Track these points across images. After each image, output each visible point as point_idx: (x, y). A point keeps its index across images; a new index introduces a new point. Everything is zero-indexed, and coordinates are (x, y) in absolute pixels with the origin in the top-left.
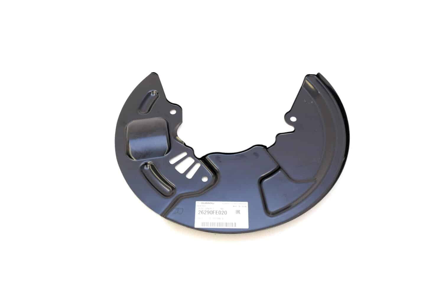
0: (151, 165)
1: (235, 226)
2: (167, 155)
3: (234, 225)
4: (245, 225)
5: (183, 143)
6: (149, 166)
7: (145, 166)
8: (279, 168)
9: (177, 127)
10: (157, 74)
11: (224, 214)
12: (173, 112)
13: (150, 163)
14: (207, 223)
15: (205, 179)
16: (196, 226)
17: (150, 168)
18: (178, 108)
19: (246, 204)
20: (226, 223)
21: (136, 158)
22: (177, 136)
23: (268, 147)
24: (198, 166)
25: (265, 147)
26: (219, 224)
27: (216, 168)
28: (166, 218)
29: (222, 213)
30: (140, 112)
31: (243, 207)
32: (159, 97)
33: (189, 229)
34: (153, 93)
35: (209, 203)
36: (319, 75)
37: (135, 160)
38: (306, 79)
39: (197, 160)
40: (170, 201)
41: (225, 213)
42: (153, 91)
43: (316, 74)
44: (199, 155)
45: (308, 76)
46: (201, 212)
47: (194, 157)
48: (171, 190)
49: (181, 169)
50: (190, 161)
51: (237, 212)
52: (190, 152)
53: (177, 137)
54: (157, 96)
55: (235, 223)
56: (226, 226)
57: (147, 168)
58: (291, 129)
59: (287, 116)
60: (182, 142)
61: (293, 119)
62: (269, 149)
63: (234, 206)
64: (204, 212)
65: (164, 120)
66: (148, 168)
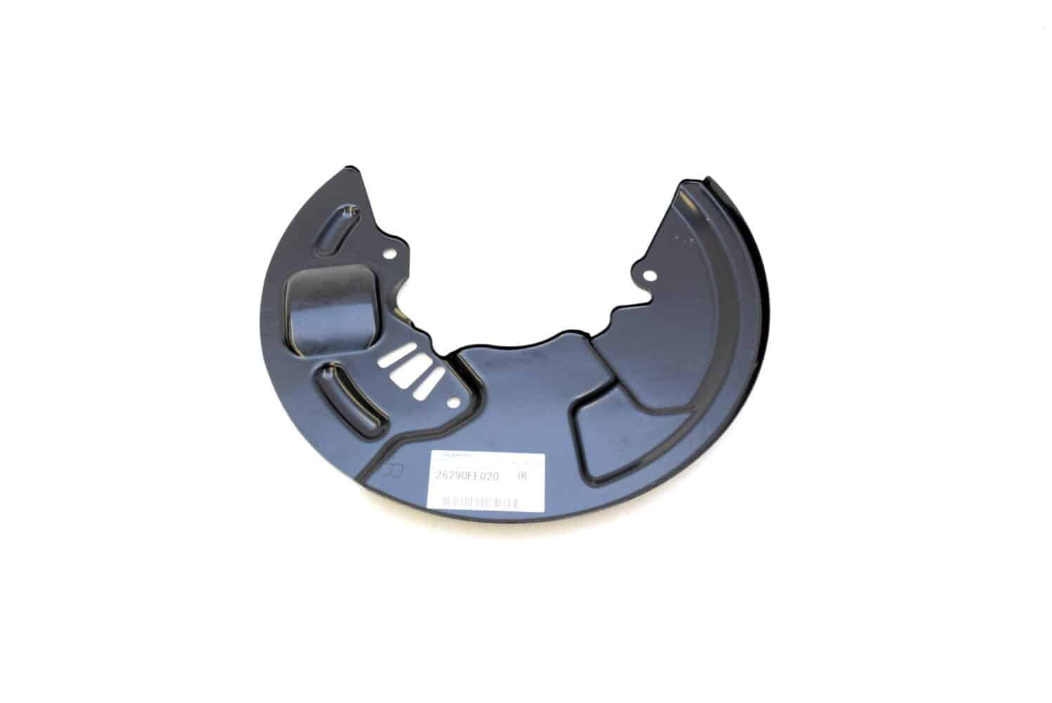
0: (338, 369)
1: (516, 506)
2: (374, 346)
3: (512, 504)
4: (537, 505)
5: (410, 322)
6: (334, 371)
7: (325, 371)
8: (615, 382)
9: (398, 286)
10: (357, 170)
11: (491, 478)
12: (390, 254)
13: (336, 364)
14: (456, 499)
15: (454, 403)
16: (430, 506)
17: (336, 375)
18: (402, 246)
19: (540, 459)
20: (496, 500)
21: (305, 353)
22: (396, 306)
23: (592, 335)
24: (440, 373)
25: (586, 335)
26: (485, 502)
27: (479, 378)
28: (365, 486)
29: (487, 476)
30: (317, 251)
31: (534, 465)
32: (361, 219)
33: (416, 512)
34: (347, 211)
35: (459, 455)
36: (708, 182)
37: (302, 357)
38: (681, 190)
39: (438, 359)
40: (376, 447)
41: (495, 476)
42: (347, 208)
43: (702, 179)
44: (443, 349)
45: (685, 182)
46: (442, 474)
47: (433, 353)
48: (379, 423)
49: (402, 379)
50: (424, 361)
51: (520, 477)
52: (424, 342)
53: (396, 310)
54: (356, 218)
55: (516, 502)
56: (496, 506)
57: (327, 376)
58: (645, 297)
59: (637, 270)
60: (407, 320)
61: (650, 276)
62: (596, 339)
63: (514, 463)
64: (449, 475)
65: (368, 270)
66: (331, 375)
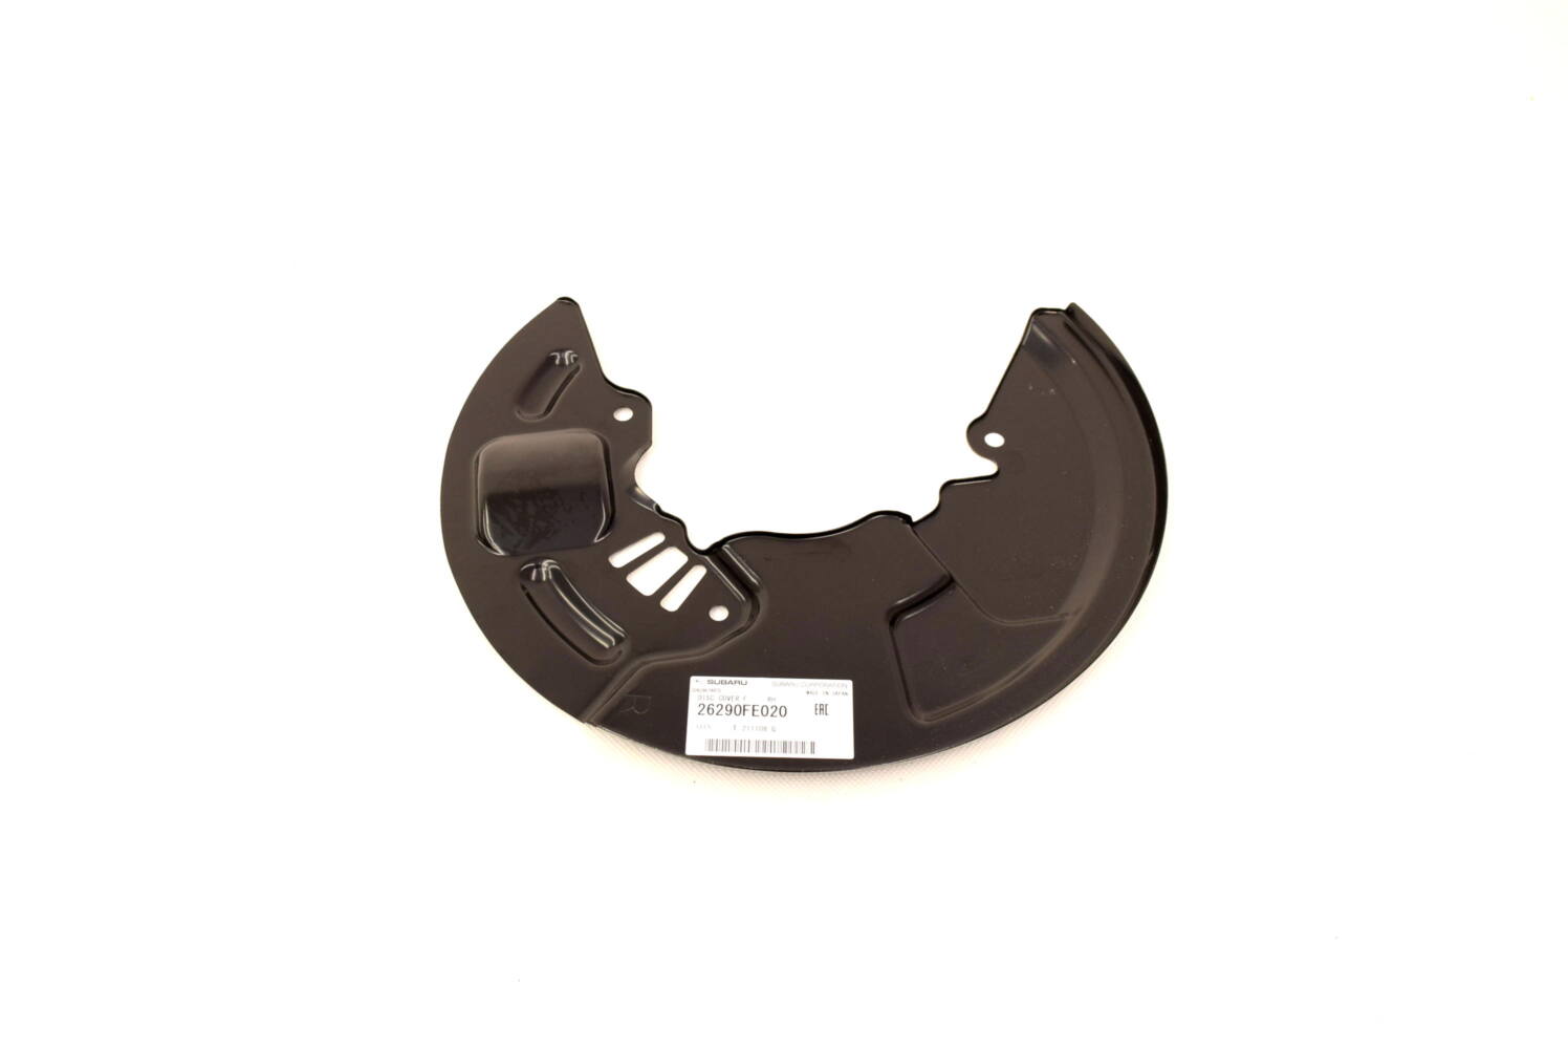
0: (553, 570)
1: (813, 751)
2: (602, 539)
3: (808, 747)
4: (844, 750)
5: (654, 506)
6: (547, 573)
7: (535, 572)
8: (948, 583)
9: (635, 456)
10: (576, 304)
11: (777, 714)
12: (624, 415)
13: (550, 564)
14: (726, 743)
15: (719, 614)
16: (690, 750)
17: (550, 577)
18: (640, 402)
19: (847, 685)
20: (785, 743)
21: (506, 550)
22: (636, 485)
23: (915, 519)
24: (698, 573)
25: (907, 518)
26: (761, 746)
27: (755, 579)
29: (771, 711)
30: (520, 412)
31: (839, 695)
32: (581, 369)
34: (562, 359)
35: (730, 682)
36: (1073, 311)
37: (501, 554)
38: (1035, 323)
39: (695, 556)
41: (782, 711)
42: (561, 354)
43: (1064, 307)
44: (702, 539)
45: (1039, 312)
46: (705, 708)
47: (686, 546)
48: (614, 644)
49: (644, 582)
50: (675, 558)
51: (818, 712)
52: (675, 532)
53: (637, 490)
54: (574, 367)
55: (813, 744)
56: (785, 751)
57: (538, 579)
58: (988, 467)
59: (976, 432)
60: (650, 502)
61: (995, 440)
62: (921, 524)
63: (809, 693)
64: (716, 710)
65: (595, 437)
66: (545, 578)
